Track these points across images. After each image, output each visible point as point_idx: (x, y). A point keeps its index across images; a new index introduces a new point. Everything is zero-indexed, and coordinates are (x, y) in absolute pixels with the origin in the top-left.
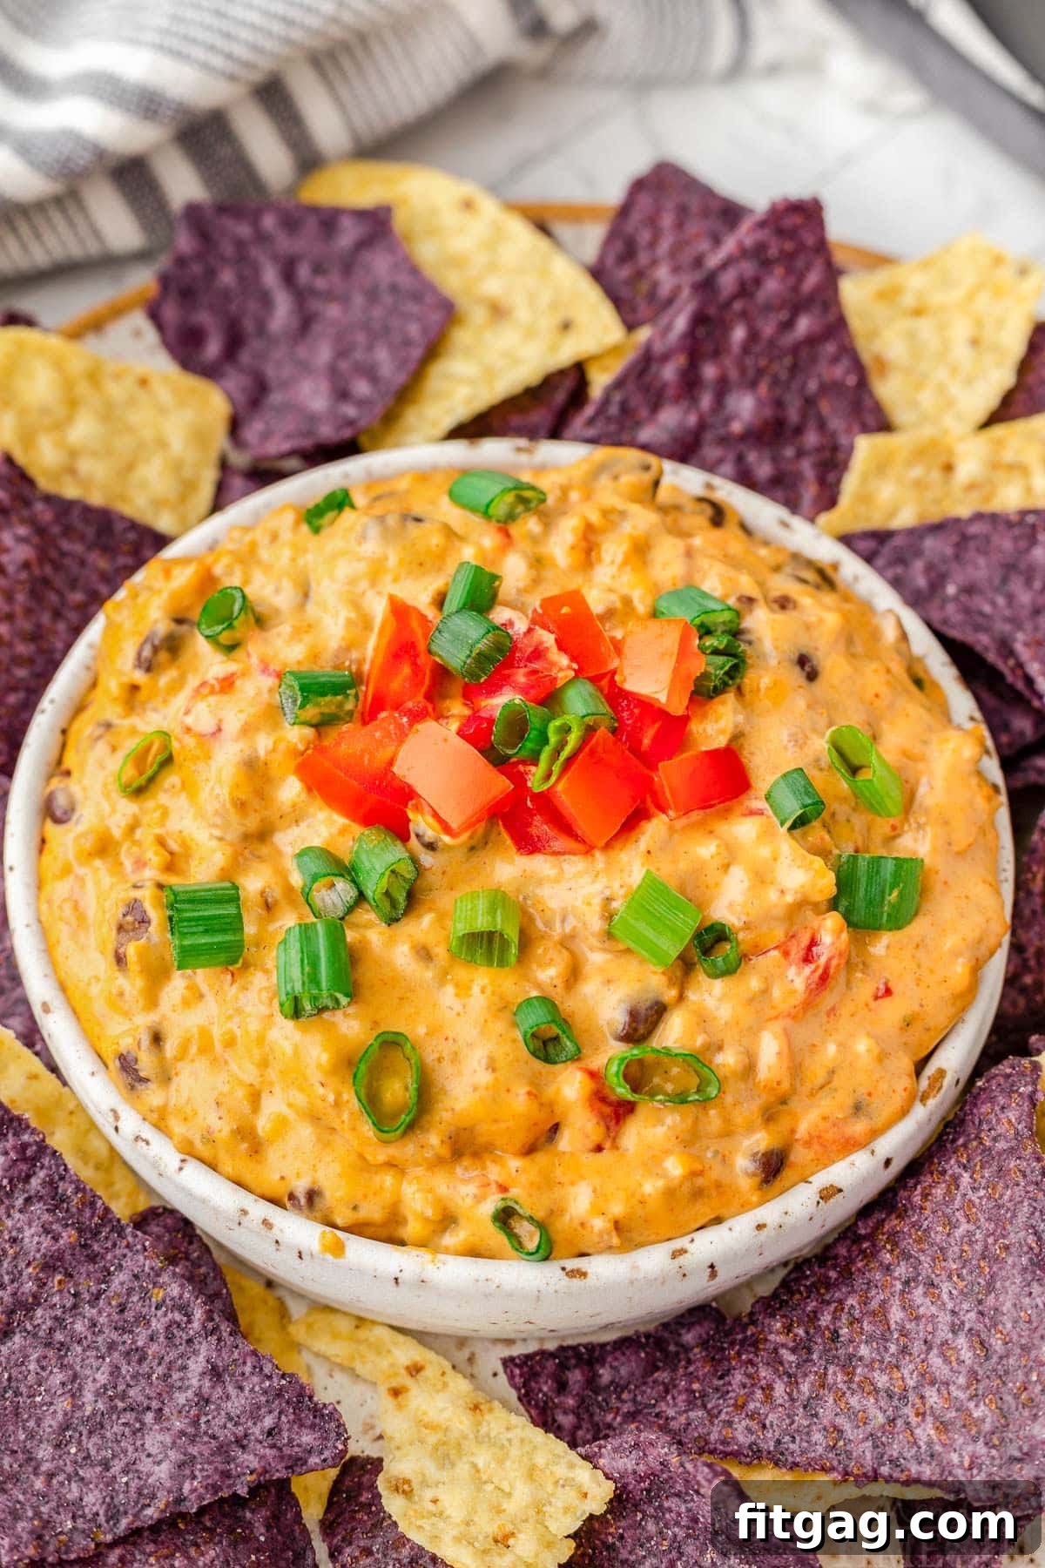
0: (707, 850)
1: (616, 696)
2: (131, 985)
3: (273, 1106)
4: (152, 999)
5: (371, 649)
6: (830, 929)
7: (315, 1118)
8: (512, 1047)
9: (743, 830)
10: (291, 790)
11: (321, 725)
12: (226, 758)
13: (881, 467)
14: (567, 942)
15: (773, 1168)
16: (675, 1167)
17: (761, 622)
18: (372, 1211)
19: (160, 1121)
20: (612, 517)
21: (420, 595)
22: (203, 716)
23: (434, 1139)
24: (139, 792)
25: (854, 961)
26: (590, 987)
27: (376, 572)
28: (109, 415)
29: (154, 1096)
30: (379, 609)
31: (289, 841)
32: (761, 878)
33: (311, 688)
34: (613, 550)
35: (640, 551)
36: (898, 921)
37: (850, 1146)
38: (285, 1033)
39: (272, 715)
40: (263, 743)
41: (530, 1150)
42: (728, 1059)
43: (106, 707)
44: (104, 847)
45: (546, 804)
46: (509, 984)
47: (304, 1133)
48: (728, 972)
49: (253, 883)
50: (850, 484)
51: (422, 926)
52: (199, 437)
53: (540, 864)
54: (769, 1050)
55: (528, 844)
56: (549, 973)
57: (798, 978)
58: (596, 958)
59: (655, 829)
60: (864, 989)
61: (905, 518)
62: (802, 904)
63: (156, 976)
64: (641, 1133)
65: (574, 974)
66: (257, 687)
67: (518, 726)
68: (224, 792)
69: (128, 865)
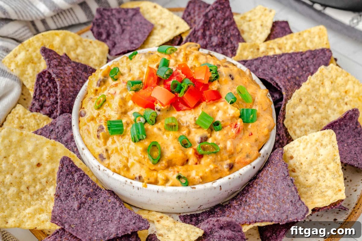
0: (214, 108)
1: (194, 81)
2: (101, 141)
3: (131, 161)
4: (105, 143)
5: (144, 78)
6: (239, 122)
7: (140, 162)
8: (178, 144)
9: (221, 104)
10: (130, 103)
11: (136, 90)
12: (117, 98)
13: (244, 49)
14: (188, 127)
15: (231, 167)
16: (212, 166)
17: (222, 69)
18: (152, 180)
19: (108, 167)
20: (191, 53)
21: (154, 66)
22: (112, 91)
23: (164, 163)
24: (99, 108)
25: (245, 129)
26: (193, 134)
27: (144, 64)
28: (84, 48)
29: (107, 161)
30: (145, 70)
31: (130, 113)
32: (225, 112)
33: (133, 83)
34: (191, 58)
35: (197, 58)
36: (252, 121)
37: (246, 164)
38: (133, 145)
39: (126, 90)
40: (124, 95)
41: (183, 165)
42: (221, 146)
43: (91, 95)
44: (93, 119)
45: (182, 100)
46: (177, 134)
47: (138, 165)
48: (219, 130)
49: (124, 121)
50: (238, 52)
51: (159, 125)
52: (103, 53)
53: (181, 113)
54: (229, 144)
55: (179, 109)
56: (184, 132)
57: (234, 131)
58: (193, 130)
59: (203, 104)
60: (247, 134)
61: (250, 58)
62: (233, 117)
63: (106, 139)
64: (205, 161)
65: (189, 133)
66: (122, 86)
67: (175, 86)
68: (117, 104)
69: (98, 121)
